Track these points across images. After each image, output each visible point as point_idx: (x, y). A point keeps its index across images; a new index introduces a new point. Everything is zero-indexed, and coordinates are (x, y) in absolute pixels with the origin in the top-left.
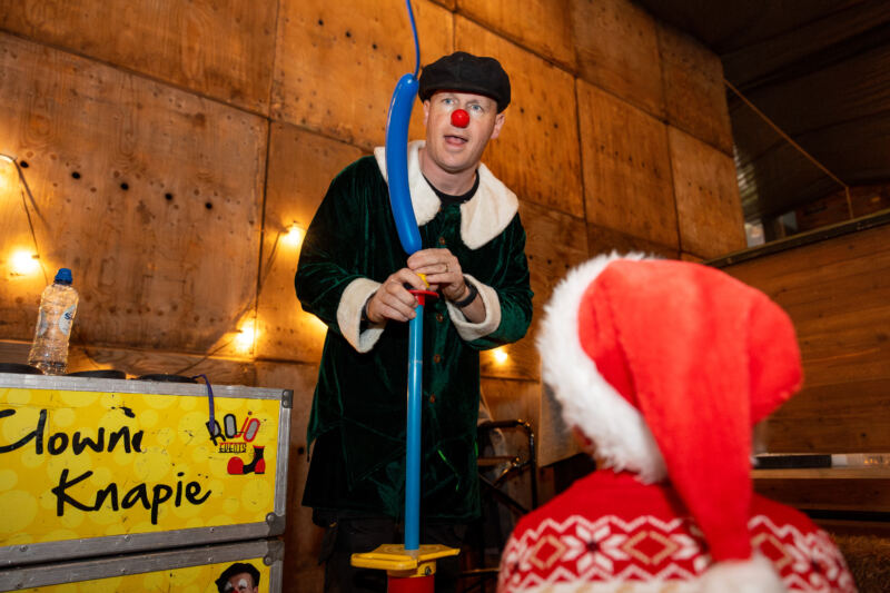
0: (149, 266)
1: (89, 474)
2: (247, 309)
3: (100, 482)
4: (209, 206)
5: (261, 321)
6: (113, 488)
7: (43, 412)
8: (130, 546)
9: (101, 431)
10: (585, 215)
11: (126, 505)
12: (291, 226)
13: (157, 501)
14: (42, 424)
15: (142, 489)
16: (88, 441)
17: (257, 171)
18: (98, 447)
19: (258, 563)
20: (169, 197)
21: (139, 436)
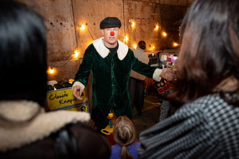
0: (52, 42)
1: (62, 100)
2: (75, 48)
3: (64, 100)
4: (61, 24)
5: (79, 50)
6: (65, 101)
7: (56, 94)
8: (70, 106)
9: (63, 95)
10: (159, 2)
11: (68, 102)
12: (82, 25)
13: (71, 101)
14: (56, 95)
15: (69, 100)
16: (61, 96)
17: (71, 11)
18: (63, 97)
19: (85, 106)
20: (51, 24)
21: (67, 95)
